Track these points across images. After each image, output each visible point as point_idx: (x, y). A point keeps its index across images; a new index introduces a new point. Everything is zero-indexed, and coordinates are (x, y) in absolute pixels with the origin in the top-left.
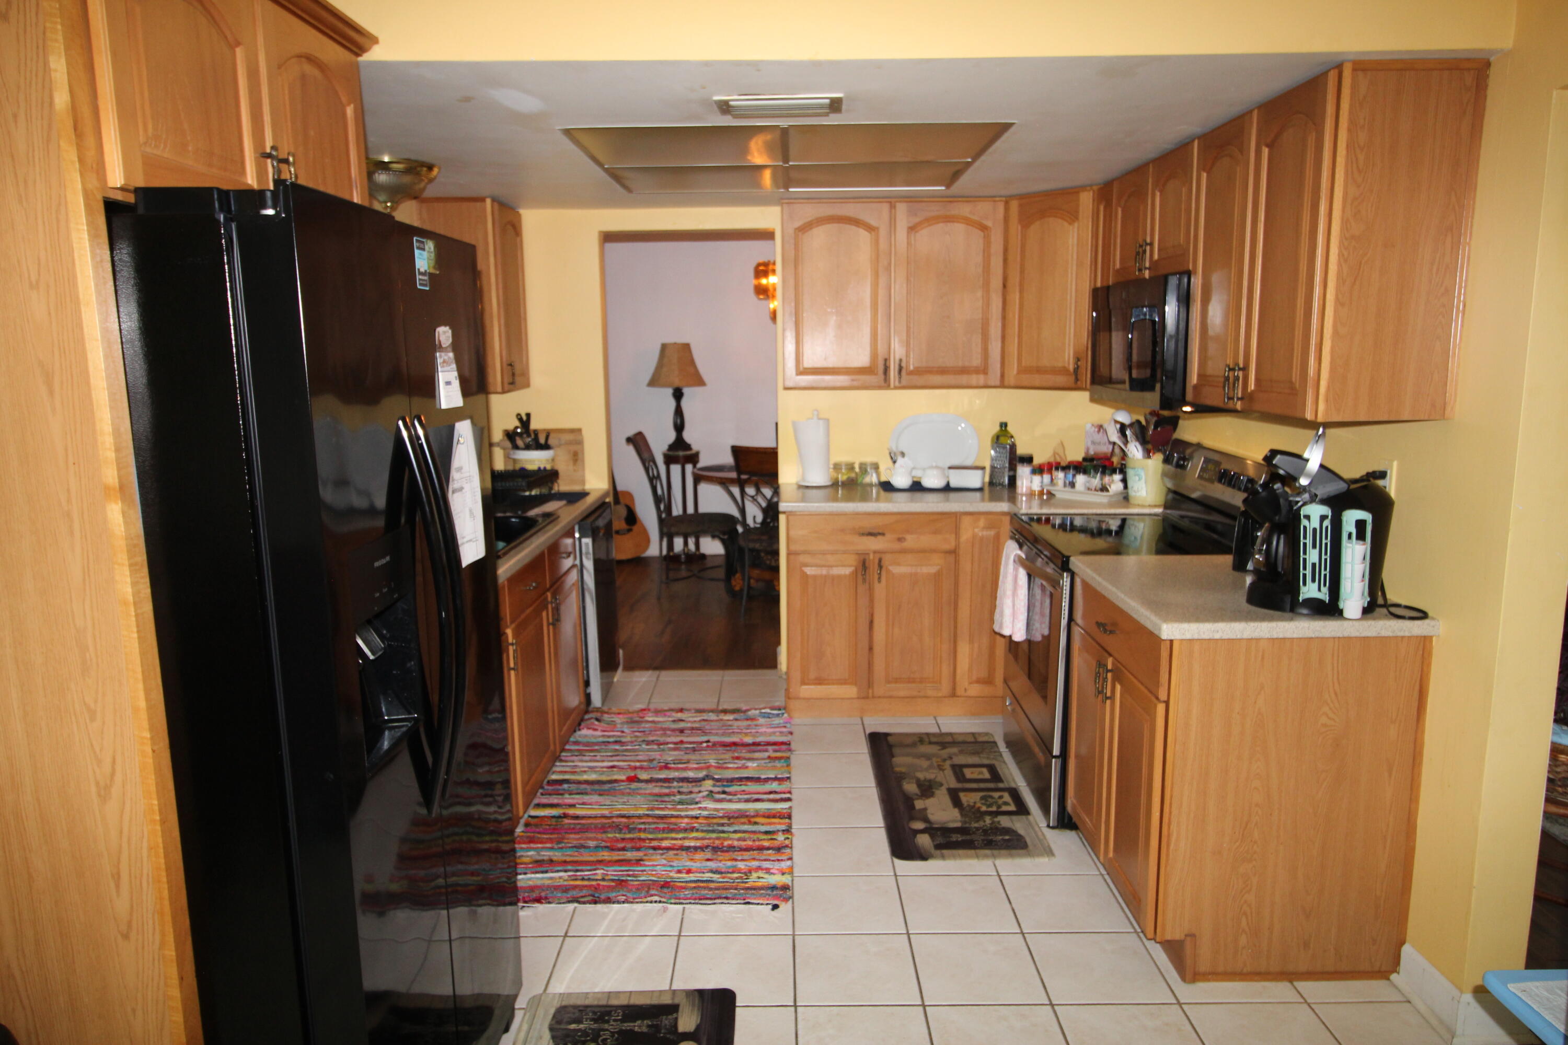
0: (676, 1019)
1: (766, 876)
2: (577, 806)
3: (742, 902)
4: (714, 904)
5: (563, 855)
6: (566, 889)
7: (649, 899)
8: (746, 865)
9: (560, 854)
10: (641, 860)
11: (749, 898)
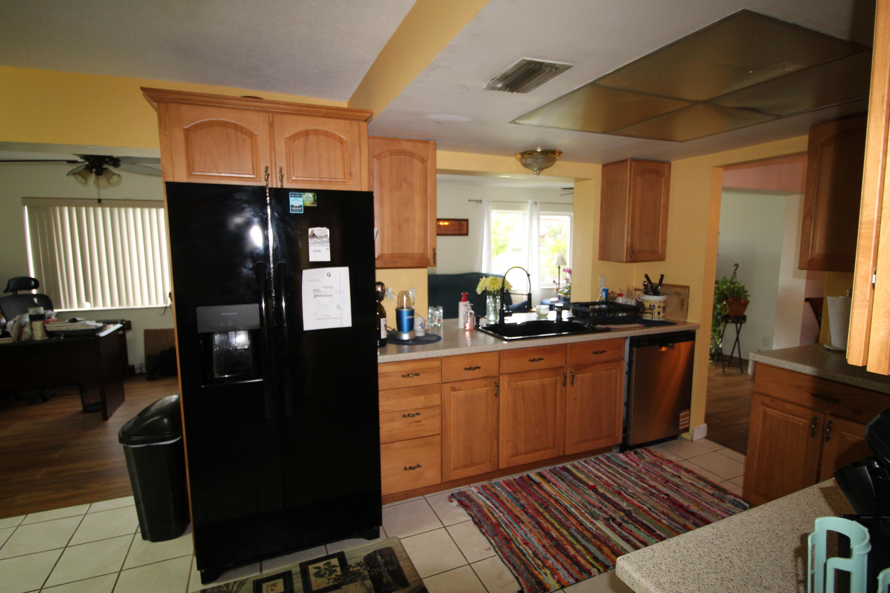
0: (397, 589)
1: (549, 576)
2: (550, 483)
3: (517, 575)
4: (507, 565)
5: (506, 498)
6: (480, 510)
7: (490, 538)
8: (553, 563)
9: (506, 496)
10: (523, 522)
11: (522, 577)
